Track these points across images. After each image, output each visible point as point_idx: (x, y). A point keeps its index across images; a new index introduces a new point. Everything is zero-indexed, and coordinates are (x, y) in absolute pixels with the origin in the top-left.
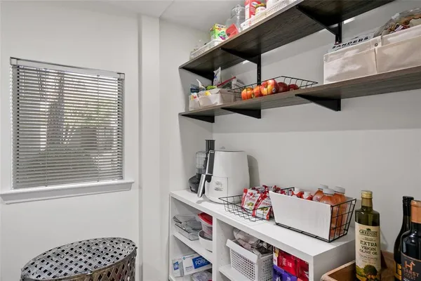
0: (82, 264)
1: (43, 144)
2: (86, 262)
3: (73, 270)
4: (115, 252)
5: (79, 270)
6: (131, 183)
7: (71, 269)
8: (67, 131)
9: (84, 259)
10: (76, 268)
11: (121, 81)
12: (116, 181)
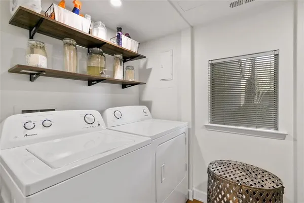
0: (238, 176)
1: (243, 103)
2: (240, 176)
3: (231, 177)
4: (263, 181)
5: (234, 179)
6: (286, 135)
7: (230, 176)
8: (259, 94)
9: (240, 174)
10: (233, 177)
11: (277, 56)
12: (272, 131)
